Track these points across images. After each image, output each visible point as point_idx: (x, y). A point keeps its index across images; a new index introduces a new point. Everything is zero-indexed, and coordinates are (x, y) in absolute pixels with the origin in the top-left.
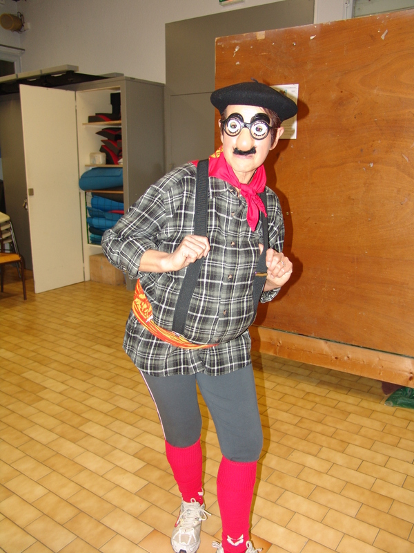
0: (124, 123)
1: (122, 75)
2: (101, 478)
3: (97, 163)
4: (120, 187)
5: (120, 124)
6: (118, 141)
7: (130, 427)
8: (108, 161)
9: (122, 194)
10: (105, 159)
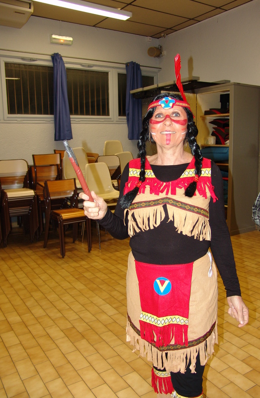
0: (231, 116)
1: (229, 81)
2: (219, 375)
3: (209, 143)
4: (227, 161)
5: (228, 116)
6: (226, 128)
7: (237, 338)
8: (217, 142)
9: (228, 166)
10: (215, 141)
